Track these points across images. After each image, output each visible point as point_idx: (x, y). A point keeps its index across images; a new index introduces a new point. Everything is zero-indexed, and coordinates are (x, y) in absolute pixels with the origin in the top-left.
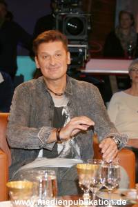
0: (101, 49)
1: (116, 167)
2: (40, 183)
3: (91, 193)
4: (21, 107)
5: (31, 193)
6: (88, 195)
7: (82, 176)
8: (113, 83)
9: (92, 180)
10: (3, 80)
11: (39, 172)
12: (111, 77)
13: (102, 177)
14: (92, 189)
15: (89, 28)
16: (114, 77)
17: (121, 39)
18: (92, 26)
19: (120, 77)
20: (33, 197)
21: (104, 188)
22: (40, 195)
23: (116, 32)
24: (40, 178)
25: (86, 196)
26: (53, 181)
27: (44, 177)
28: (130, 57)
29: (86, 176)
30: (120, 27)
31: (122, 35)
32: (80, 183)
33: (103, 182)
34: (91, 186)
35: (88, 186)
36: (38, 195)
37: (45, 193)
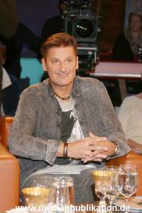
0: (111, 51)
1: (133, 174)
2: (56, 190)
3: (107, 200)
4: (26, 113)
5: (47, 200)
6: (104, 202)
7: (98, 183)
8: (123, 87)
9: (109, 188)
10: (10, 83)
11: (56, 178)
12: (120, 81)
13: (120, 185)
14: (109, 196)
15: (99, 30)
16: (124, 81)
17: (130, 42)
18: (101, 29)
19: (130, 81)
20: (50, 204)
21: (121, 195)
22: (57, 202)
23: (126, 35)
24: (56, 185)
25: (102, 203)
26: (70, 188)
27: (61, 184)
28: (140, 61)
29: (102, 183)
30: (130, 29)
31: (132, 38)
32: (96, 190)
33: (120, 189)
34: (107, 193)
35: (105, 194)
36: (55, 202)
37: (62, 200)
